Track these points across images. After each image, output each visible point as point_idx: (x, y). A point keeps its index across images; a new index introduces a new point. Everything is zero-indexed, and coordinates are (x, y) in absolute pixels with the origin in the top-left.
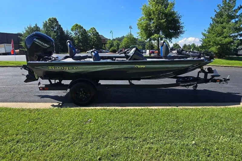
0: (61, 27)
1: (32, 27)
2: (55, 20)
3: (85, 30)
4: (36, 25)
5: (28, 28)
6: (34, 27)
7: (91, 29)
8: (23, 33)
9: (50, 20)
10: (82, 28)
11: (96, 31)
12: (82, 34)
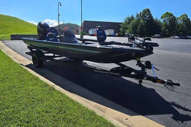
0: (152, 15)
1: (130, 17)
2: (148, 10)
3: (174, 17)
4: (132, 15)
5: (127, 18)
6: (131, 17)
7: (182, 15)
8: (123, 22)
9: (144, 11)
10: (172, 15)
11: (187, 17)
12: (170, 21)
